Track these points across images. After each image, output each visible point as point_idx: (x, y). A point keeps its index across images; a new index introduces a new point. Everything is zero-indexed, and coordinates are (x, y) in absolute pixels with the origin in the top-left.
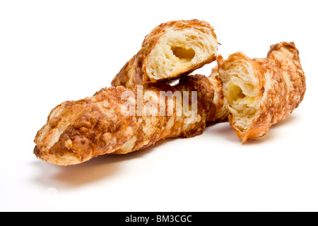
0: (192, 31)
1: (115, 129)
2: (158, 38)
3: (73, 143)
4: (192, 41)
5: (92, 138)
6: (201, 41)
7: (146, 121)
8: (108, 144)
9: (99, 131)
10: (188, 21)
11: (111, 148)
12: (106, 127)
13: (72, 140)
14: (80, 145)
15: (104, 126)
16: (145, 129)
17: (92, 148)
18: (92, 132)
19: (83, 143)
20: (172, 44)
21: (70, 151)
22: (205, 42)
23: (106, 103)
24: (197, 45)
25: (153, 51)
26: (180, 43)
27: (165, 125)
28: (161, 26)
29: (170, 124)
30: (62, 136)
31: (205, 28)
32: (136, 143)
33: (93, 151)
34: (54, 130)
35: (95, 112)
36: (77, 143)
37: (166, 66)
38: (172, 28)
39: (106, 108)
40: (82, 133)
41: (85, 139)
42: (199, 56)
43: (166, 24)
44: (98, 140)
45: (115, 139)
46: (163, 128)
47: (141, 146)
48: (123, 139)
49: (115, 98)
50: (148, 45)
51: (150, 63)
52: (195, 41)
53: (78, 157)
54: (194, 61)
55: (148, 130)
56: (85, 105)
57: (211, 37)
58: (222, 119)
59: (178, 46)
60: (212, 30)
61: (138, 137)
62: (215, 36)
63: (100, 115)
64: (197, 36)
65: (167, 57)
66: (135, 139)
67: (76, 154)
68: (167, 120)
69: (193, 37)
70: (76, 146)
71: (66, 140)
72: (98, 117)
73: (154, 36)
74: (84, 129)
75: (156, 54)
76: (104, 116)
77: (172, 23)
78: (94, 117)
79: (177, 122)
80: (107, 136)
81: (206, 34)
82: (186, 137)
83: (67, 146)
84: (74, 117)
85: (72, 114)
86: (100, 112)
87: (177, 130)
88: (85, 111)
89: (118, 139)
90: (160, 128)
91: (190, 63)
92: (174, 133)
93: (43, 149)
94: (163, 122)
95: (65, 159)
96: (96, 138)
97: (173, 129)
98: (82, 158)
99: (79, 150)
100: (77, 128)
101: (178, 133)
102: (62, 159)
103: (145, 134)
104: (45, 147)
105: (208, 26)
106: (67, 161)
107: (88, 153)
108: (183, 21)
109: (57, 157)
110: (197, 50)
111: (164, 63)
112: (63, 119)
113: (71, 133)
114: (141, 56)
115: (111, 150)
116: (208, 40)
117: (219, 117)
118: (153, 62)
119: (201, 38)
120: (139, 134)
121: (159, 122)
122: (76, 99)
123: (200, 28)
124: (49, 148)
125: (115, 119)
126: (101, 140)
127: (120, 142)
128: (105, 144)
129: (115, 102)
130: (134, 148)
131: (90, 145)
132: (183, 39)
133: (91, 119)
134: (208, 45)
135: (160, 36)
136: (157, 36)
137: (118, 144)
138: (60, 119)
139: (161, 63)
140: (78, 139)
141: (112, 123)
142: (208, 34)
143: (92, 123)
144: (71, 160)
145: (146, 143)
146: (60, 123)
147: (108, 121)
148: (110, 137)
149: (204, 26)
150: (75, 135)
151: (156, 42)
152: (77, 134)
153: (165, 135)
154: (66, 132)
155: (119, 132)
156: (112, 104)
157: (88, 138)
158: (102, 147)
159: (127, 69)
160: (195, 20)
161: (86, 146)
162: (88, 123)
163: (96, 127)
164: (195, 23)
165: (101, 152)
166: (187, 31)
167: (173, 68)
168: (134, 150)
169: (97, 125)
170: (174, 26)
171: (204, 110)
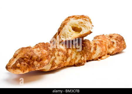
0: (81, 20)
1: (40, 60)
2: (67, 23)
3: (20, 65)
4: (81, 24)
5: (29, 63)
6: (85, 24)
7: (57, 58)
8: (35, 66)
9: (32, 60)
10: (80, 16)
11: (37, 68)
12: (35, 59)
13: (20, 63)
14: (23, 66)
15: (34, 58)
16: (56, 61)
17: (29, 67)
18: (29, 60)
19: (24, 65)
20: (72, 25)
21: (19, 68)
22: (86, 25)
23: (38, 49)
24: (83, 26)
25: (64, 28)
26: (76, 25)
27: (66, 60)
28: (68, 17)
29: (69, 60)
30: (16, 61)
31: (87, 19)
32: (52, 67)
33: (29, 69)
34: (15, 59)
35: (31, 52)
36: (22, 65)
37: (69, 34)
38: (73, 18)
39: (38, 51)
40: (25, 61)
41: (25, 63)
42: (83, 31)
43: (70, 17)
44: (31, 64)
45: (39, 64)
46: (65, 61)
47: (54, 68)
48: (43, 64)
49: (43, 47)
50: (63, 26)
51: (62, 33)
52: (82, 24)
53: (22, 71)
54: (81, 33)
55: (57, 62)
56: (28, 49)
57: (89, 23)
58: (95, 59)
59: (75, 26)
60: (90, 20)
61: (52, 64)
62: (91, 22)
63: (33, 54)
64: (83, 22)
65: (70, 31)
66: (51, 65)
67: (21, 69)
68: (67, 58)
69: (82, 23)
70: (21, 66)
71: (18, 63)
72: (32, 54)
73: (65, 22)
74: (25, 59)
75: (65, 29)
76: (35, 54)
77: (73, 17)
78: (30, 54)
79: (72, 59)
80: (35, 63)
81: (87, 22)
82: (76, 66)
83: (17, 66)
84: (23, 54)
85: (22, 53)
86: (33, 52)
87: (72, 63)
88: (27, 52)
89: (40, 65)
90: (64, 61)
91: (79, 34)
92: (71, 64)
93: (9, 67)
94: (65, 59)
95: (17, 71)
96: (30, 63)
97: (70, 62)
98: (24, 72)
99: (23, 68)
100: (23, 59)
101: (73, 64)
102: (15, 71)
103: (56, 64)
104: (10, 66)
105: (88, 18)
106: (17, 72)
107: (26, 69)
108: (78, 16)
109: (14, 70)
110: (83, 28)
111: (68, 33)
112: (19, 55)
113: (20, 60)
114: (60, 30)
115: (37, 69)
116: (88, 24)
117: (93, 58)
118: (63, 33)
119: (85, 23)
120: (53, 63)
121: (63, 59)
122: (26, 47)
123: (85, 19)
124: (11, 66)
125: (40, 56)
126: (33, 64)
127: (42, 66)
128: (34, 66)
129: (42, 49)
130: (50, 69)
131: (27, 66)
132: (77, 23)
133: (29, 55)
134: (88, 26)
135: (68, 22)
136: (66, 22)
137: (40, 67)
138: (18, 55)
139: (67, 33)
140: (23, 63)
141: (38, 57)
142: (88, 21)
143: (29, 57)
144: (19, 72)
145: (56, 67)
146: (17, 56)
147: (36, 56)
148: (37, 63)
149: (87, 18)
150: (21, 61)
151: (66, 24)
152: (22, 61)
153: (66, 65)
154: (18, 60)
155: (41, 62)
156: (41, 50)
157: (27, 63)
158: (33, 67)
159: (56, 36)
160: (83, 15)
161: (26, 66)
162: (28, 57)
163: (31, 59)
164: (83, 17)
165: (33, 69)
166: (79, 20)
167: (72, 36)
168: (51, 70)
169: (31, 58)
170: (74, 17)
171: (86, 55)
